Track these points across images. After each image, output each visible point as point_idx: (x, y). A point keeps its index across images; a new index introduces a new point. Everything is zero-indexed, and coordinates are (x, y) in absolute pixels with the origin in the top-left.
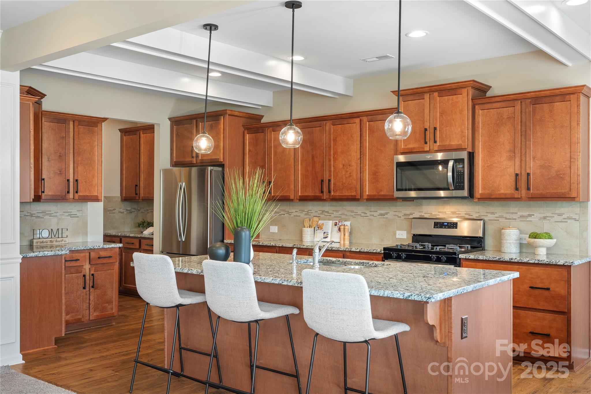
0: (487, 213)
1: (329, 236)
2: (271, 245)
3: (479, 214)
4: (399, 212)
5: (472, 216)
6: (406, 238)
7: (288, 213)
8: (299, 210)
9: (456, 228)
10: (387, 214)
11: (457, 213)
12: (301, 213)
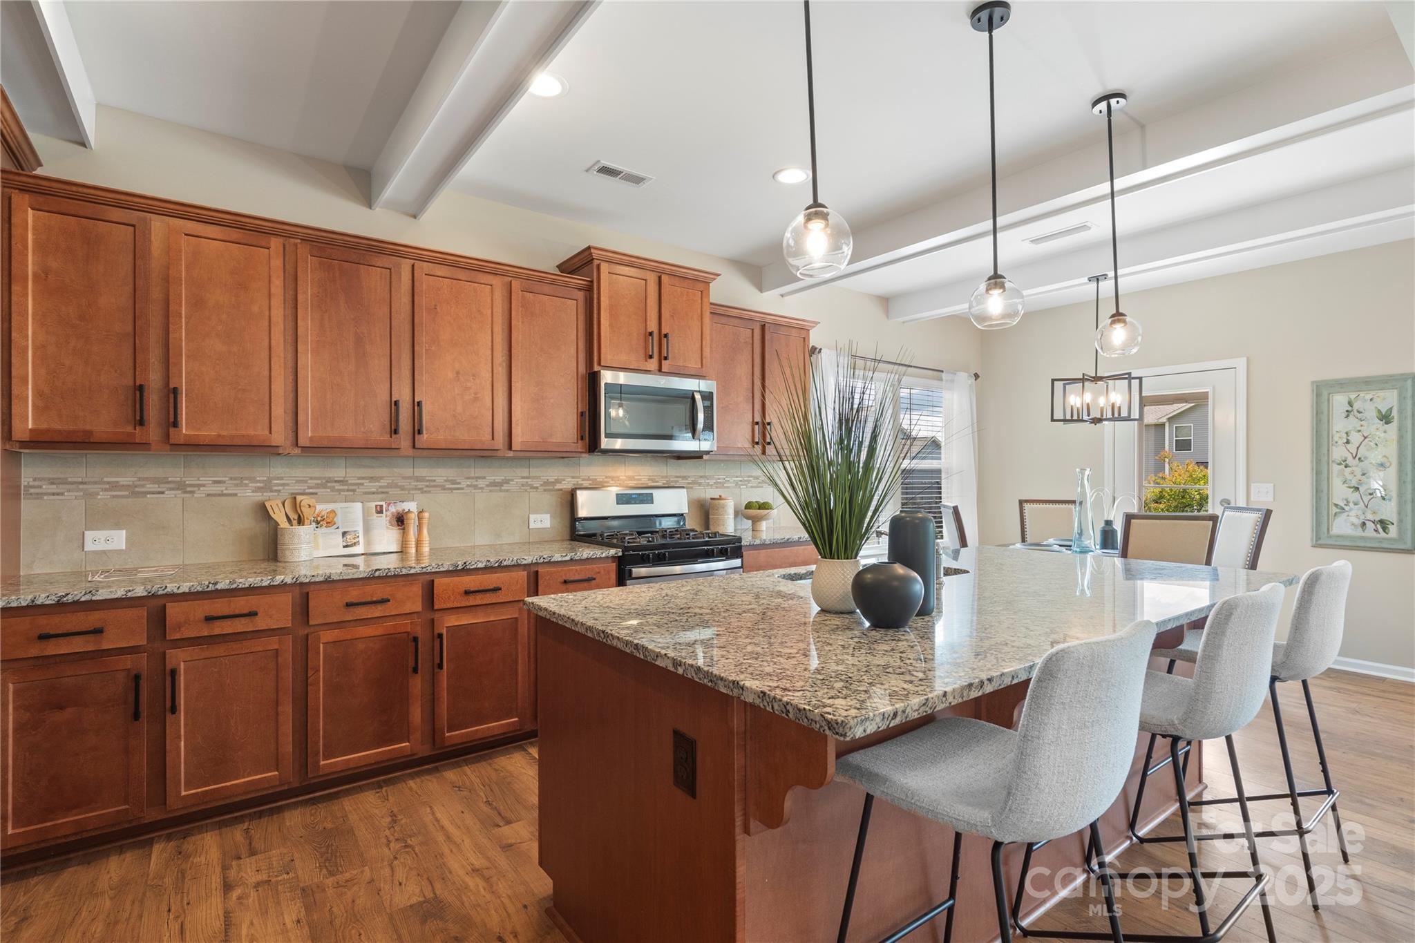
0: (677, 477)
1: (361, 539)
2: (275, 583)
3: (667, 479)
4: (534, 477)
5: (657, 482)
6: (549, 526)
7: (181, 487)
8: (231, 479)
9: (653, 503)
10: (507, 482)
11: (636, 477)
12: (237, 485)
